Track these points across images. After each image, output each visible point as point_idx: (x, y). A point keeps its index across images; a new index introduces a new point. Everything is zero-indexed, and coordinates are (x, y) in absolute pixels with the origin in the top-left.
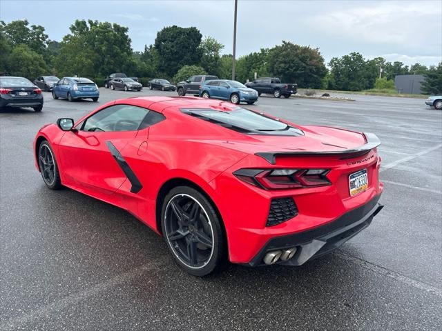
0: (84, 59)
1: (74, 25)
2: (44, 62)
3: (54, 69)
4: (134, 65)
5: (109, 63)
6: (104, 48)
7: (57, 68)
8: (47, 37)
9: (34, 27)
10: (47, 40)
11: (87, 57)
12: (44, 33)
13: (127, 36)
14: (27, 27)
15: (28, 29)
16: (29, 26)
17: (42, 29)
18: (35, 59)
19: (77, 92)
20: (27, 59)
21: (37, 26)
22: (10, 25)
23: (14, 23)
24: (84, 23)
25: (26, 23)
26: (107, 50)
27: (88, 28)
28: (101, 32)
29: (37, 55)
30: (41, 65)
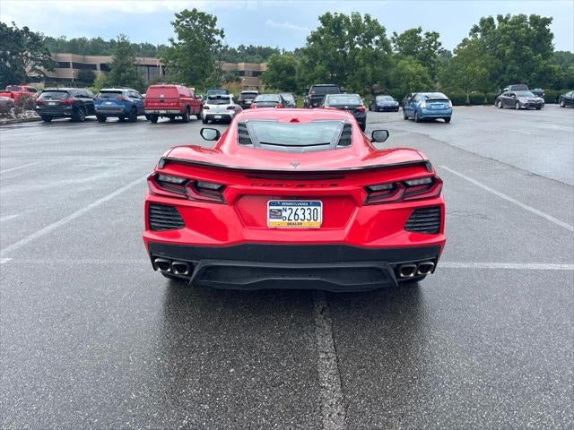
0: (477, 69)
1: (478, 25)
2: (427, 76)
3: (438, 84)
4: (550, 71)
5: (512, 71)
6: (508, 51)
7: (442, 83)
8: (440, 44)
9: (428, 35)
10: (439, 48)
11: (482, 66)
12: (438, 40)
13: (549, 30)
14: (420, 35)
15: (420, 38)
16: (422, 35)
17: (436, 35)
18: (419, 73)
19: (424, 111)
20: (410, 74)
21: (431, 32)
22: (402, 35)
23: (406, 33)
24: (491, 20)
25: (420, 31)
26: (514, 53)
27: (494, 27)
28: (509, 29)
29: (421, 68)
30: (424, 80)
